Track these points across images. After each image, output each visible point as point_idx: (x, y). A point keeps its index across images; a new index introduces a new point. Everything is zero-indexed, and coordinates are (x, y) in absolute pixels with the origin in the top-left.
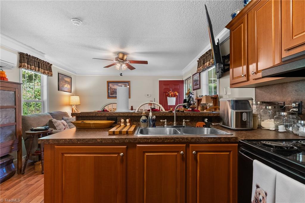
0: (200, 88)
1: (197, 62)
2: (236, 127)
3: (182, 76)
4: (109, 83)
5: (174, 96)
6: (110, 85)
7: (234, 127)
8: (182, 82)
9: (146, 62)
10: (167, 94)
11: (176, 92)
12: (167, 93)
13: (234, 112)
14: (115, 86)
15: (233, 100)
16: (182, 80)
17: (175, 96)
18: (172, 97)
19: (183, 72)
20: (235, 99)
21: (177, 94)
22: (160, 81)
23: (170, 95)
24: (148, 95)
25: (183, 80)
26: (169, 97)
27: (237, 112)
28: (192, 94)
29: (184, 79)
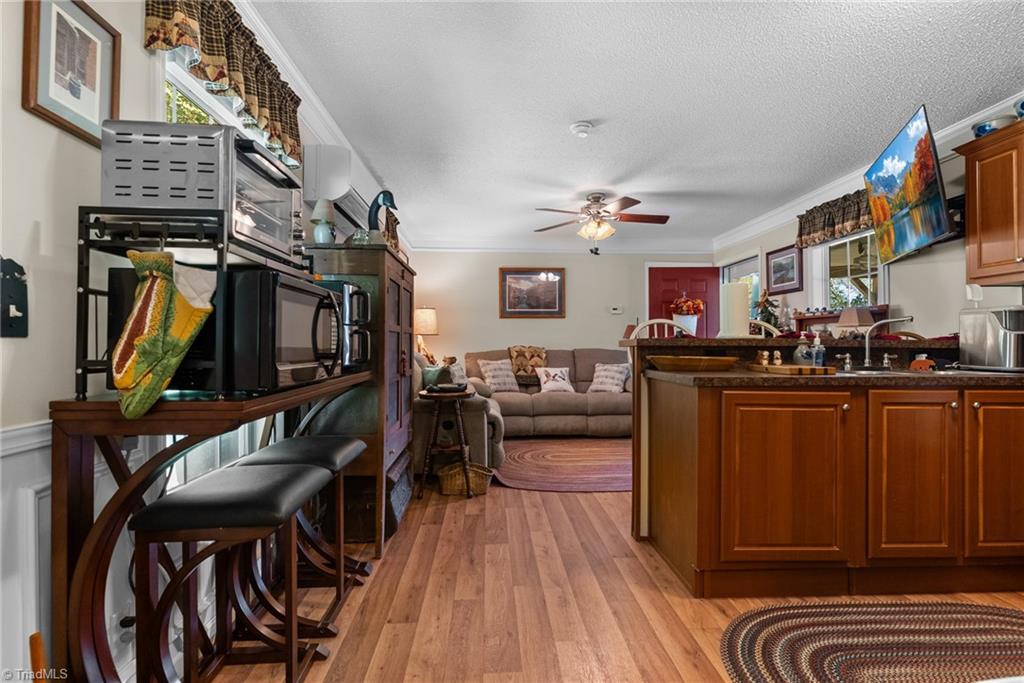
0: (800, 289)
1: (798, 219)
2: (1017, 366)
3: (711, 256)
4: (504, 272)
5: (695, 313)
6: (509, 278)
7: (1012, 366)
8: (714, 272)
9: (663, 219)
10: (672, 306)
11: (699, 301)
12: (672, 303)
13: (1012, 336)
14: (522, 281)
15: (1010, 312)
16: (709, 265)
17: (696, 311)
18: (688, 314)
19: (717, 244)
20: (1013, 308)
21: (702, 307)
22: (651, 269)
23: (685, 308)
24: (614, 309)
25: (717, 265)
26: (680, 314)
27: (1018, 335)
28: (773, 305)
29: (719, 264)
